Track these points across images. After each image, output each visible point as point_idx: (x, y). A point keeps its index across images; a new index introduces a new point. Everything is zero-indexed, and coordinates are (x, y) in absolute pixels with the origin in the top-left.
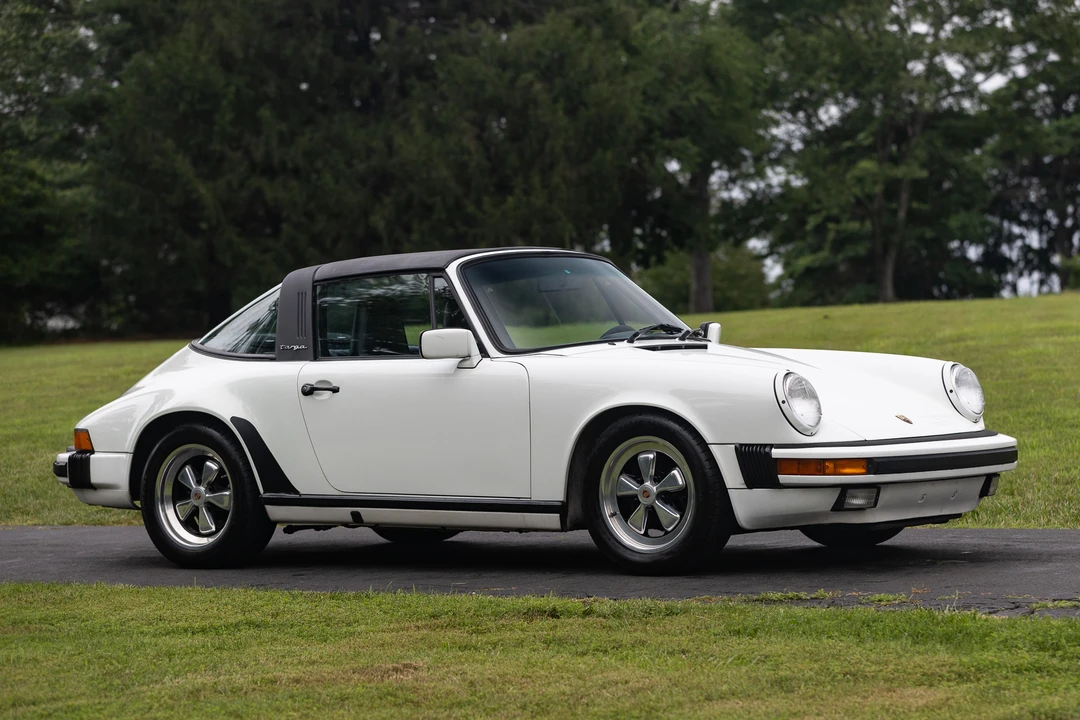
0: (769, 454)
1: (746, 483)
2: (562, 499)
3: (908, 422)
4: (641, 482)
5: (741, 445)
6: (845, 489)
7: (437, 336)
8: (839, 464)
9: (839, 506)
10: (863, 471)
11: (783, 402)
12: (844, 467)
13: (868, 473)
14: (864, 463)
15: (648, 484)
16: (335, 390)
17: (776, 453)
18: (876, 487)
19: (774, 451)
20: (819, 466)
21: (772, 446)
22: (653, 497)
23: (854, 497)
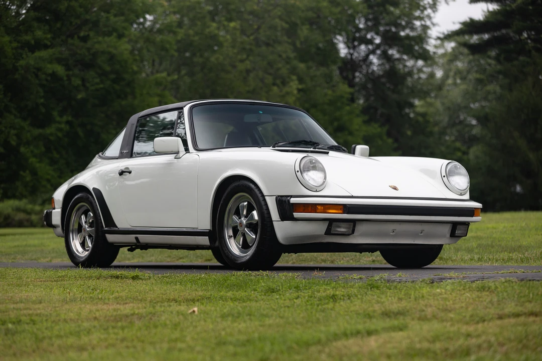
0: (289, 201)
1: (280, 218)
2: (209, 229)
3: (395, 189)
4: (240, 218)
5: (279, 196)
6: (331, 221)
7: (161, 140)
8: (326, 207)
9: (328, 232)
10: (340, 212)
11: (298, 171)
12: (330, 209)
13: (344, 213)
14: (341, 207)
15: (243, 219)
16: (130, 172)
17: (293, 200)
18: (354, 222)
19: (292, 199)
20: (313, 207)
21: (291, 197)
22: (243, 226)
23: (340, 227)
